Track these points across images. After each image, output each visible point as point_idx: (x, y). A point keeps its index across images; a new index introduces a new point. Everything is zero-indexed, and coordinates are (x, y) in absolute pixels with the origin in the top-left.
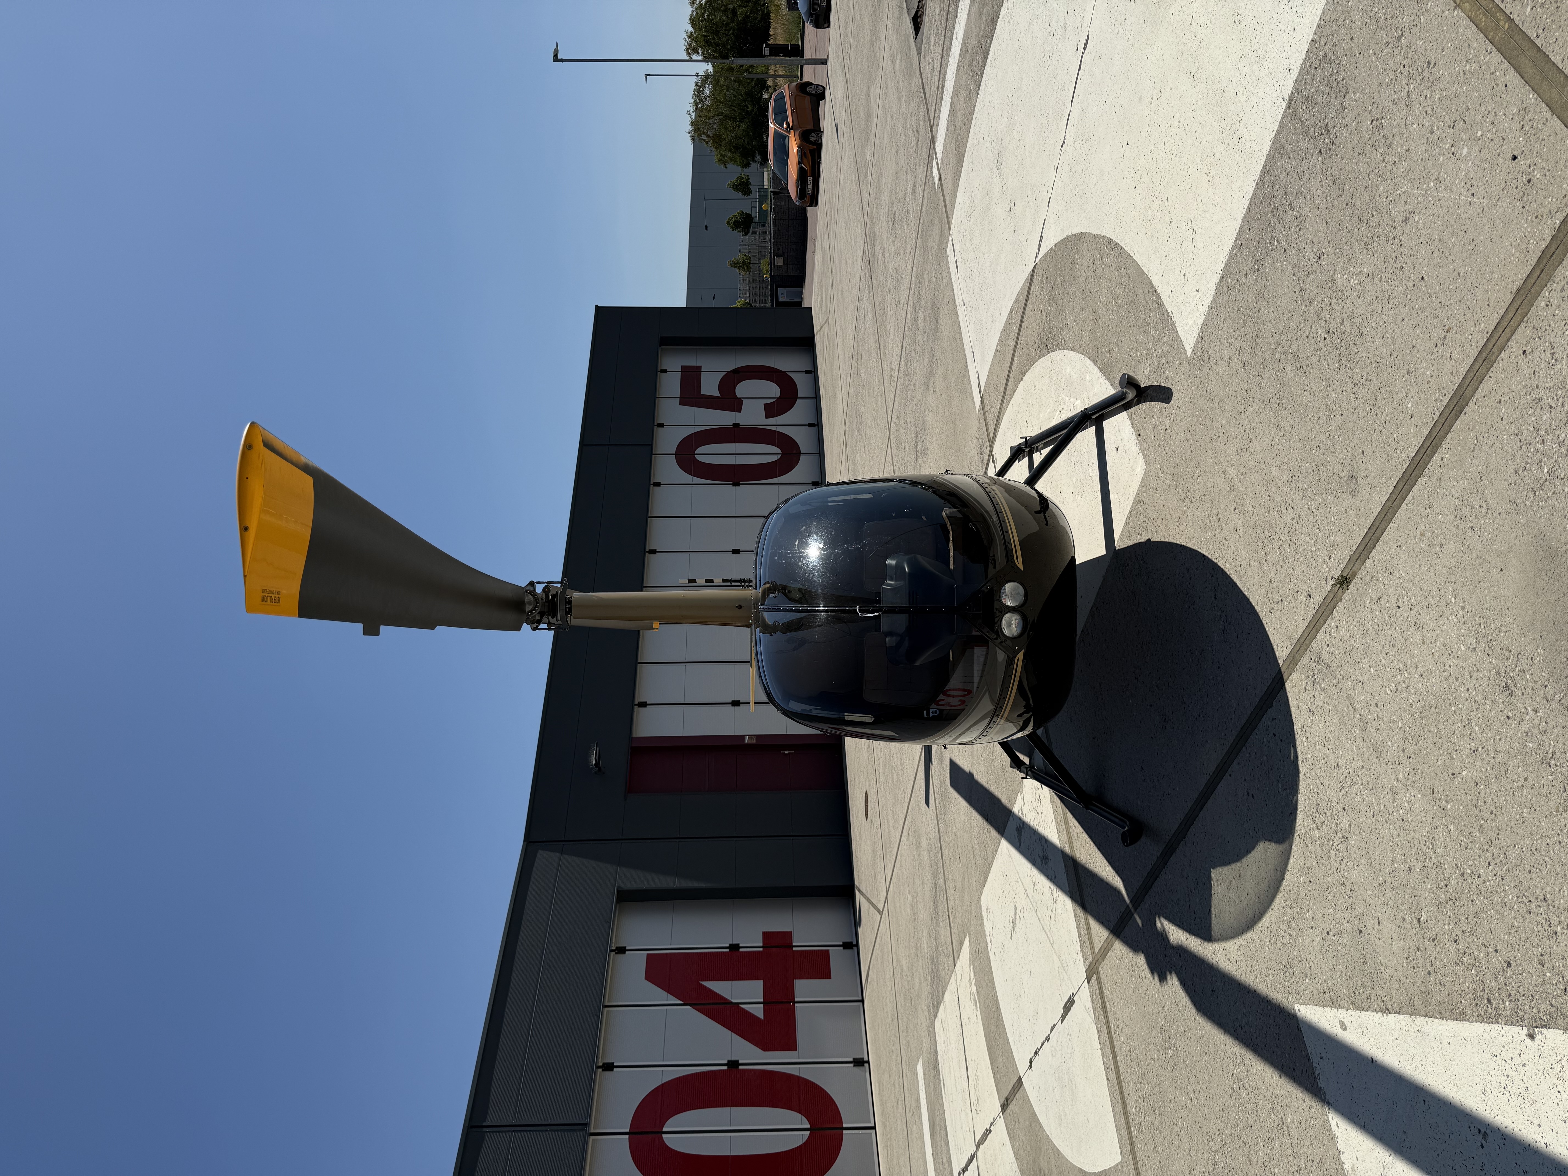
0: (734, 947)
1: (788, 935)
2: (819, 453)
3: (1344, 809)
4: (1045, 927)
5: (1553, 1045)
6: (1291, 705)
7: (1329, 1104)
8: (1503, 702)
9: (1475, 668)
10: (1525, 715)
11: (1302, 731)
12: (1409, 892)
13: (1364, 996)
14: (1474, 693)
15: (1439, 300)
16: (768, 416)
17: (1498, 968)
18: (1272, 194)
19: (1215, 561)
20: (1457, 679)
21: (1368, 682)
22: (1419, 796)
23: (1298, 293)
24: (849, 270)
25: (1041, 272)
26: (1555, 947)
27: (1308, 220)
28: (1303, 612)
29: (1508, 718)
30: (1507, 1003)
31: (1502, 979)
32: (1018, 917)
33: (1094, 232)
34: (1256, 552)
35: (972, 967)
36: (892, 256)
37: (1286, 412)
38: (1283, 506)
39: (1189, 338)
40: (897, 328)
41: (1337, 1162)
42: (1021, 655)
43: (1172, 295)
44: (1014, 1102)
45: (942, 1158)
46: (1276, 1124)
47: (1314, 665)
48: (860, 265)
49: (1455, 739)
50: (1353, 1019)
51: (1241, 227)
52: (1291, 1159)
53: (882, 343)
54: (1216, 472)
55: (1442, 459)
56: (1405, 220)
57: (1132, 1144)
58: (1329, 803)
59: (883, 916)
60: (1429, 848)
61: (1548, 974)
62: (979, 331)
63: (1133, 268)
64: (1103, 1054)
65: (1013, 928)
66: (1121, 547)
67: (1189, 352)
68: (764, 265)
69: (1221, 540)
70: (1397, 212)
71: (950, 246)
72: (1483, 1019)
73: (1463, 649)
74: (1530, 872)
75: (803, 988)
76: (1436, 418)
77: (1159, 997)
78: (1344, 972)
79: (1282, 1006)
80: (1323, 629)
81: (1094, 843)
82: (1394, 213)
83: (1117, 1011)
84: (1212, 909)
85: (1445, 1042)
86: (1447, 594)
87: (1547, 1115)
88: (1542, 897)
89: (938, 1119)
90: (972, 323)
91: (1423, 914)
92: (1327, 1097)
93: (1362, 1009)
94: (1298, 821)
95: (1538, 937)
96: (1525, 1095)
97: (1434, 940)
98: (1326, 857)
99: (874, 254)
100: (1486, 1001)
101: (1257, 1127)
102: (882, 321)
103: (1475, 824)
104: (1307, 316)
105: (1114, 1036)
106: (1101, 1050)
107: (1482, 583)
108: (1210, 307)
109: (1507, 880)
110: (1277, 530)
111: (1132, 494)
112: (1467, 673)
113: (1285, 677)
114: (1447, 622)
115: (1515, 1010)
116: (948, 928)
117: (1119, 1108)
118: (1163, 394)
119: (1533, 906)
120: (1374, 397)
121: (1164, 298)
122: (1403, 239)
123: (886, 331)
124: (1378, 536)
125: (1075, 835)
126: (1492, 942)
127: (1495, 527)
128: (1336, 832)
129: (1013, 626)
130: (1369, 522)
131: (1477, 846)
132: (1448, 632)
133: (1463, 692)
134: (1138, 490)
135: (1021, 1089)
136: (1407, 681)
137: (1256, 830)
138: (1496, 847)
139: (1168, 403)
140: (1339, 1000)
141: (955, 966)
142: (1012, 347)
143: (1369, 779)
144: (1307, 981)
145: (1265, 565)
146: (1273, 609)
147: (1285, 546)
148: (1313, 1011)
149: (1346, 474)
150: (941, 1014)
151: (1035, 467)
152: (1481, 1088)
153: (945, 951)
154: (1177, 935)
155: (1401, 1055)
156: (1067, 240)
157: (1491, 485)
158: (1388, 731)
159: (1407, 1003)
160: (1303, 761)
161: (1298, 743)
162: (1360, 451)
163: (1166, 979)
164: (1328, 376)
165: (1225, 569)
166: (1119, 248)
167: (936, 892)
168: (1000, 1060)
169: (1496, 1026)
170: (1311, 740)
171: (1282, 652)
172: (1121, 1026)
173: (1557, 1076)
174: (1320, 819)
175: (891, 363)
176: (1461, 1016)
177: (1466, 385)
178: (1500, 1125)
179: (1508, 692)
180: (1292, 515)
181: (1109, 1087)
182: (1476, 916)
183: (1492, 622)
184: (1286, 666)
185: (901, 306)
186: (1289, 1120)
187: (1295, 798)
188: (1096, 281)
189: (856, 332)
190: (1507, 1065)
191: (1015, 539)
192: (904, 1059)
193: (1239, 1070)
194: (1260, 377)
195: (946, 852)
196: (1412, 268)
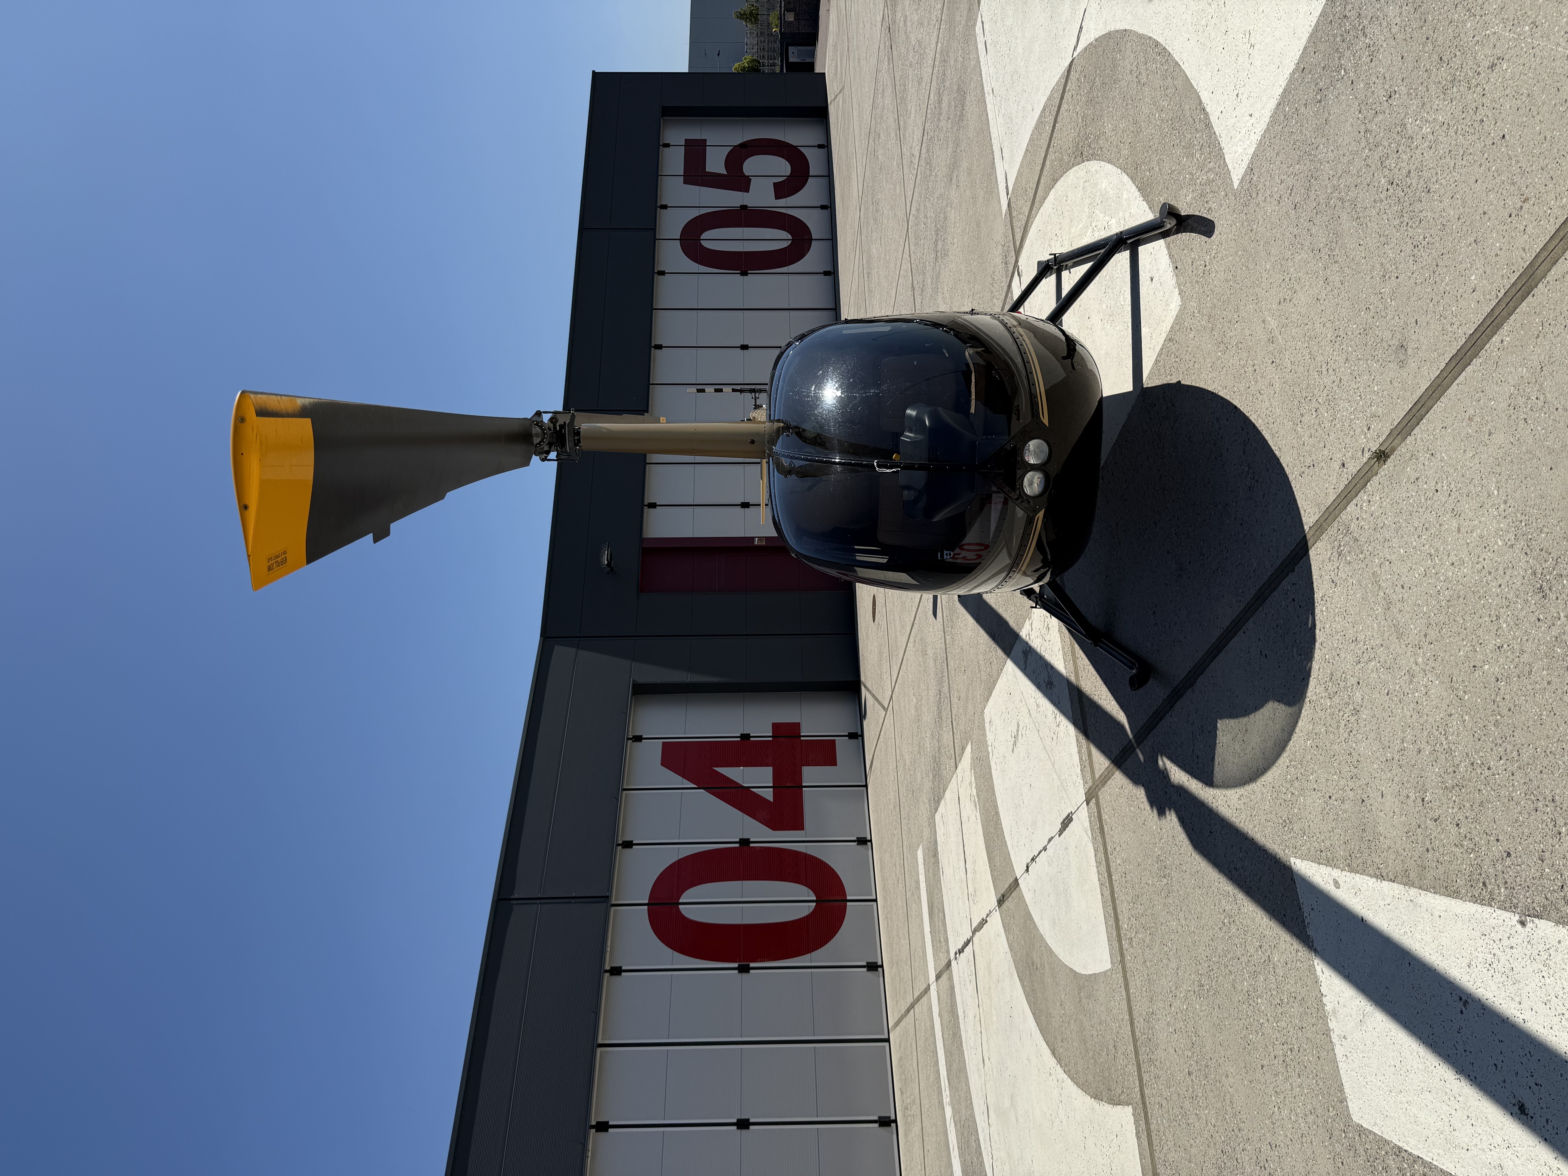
0: (745, 737)
1: (796, 726)
2: (832, 239)
3: (1358, 683)
4: (1046, 747)
5: (1543, 935)
6: (1313, 573)
7: (1316, 951)
8: (1535, 604)
9: (1510, 565)
10: (1557, 620)
11: (1322, 600)
12: (1415, 771)
13: (1360, 860)
14: (1506, 590)
15: (1520, 165)
16: (778, 197)
17: (1498, 857)
18: (1344, 14)
19: (1247, 414)
20: (1490, 573)
21: (1396, 562)
22: (1437, 682)
23: (1362, 133)
24: (867, 36)
25: (1079, 69)
26: (1557, 846)
27: (1382, 50)
28: (1335, 481)
29: (1539, 620)
30: (1503, 890)
31: (1500, 867)
32: (1020, 733)
33: (1140, 32)
34: (1291, 411)
35: (973, 771)
36: (914, 26)
37: (1337, 265)
38: (1323, 367)
39: (1237, 168)
40: (918, 109)
41: (1319, 1003)
42: (1041, 514)
43: (1221, 116)
44: (1010, 899)
45: (940, 937)
46: (1262, 961)
47: (1341, 536)
48: (879, 31)
49: (1480, 632)
50: (1348, 880)
51: (1305, 49)
52: (1274, 993)
53: (902, 123)
54: (1255, 320)
55: (1502, 341)
56: (1492, 67)
57: (1122, 955)
58: (1344, 675)
59: (888, 712)
60: (1441, 733)
61: (1547, 870)
62: (1008, 125)
63: (1180, 79)
64: (1098, 871)
65: (1015, 743)
66: (1149, 386)
67: (1236, 183)
68: (774, 19)
69: (1255, 393)
70: (1484, 55)
71: (979, 24)
72: (1475, 900)
73: (1500, 543)
74: (1541, 772)
75: (810, 774)
76: (1500, 295)
77: (1157, 829)
78: (1342, 836)
79: (1278, 857)
80: (1354, 501)
81: (1100, 677)
82: (1480, 56)
83: (1114, 836)
84: (1216, 757)
85: (1437, 914)
86: (1490, 485)
87: (1529, 995)
88: (1550, 798)
89: (936, 902)
90: (1000, 115)
91: (1428, 794)
92: (1315, 945)
93: (1357, 872)
94: (1310, 687)
95: (1541, 834)
96: (1510, 974)
97: (1436, 820)
98: (1335, 726)
99: (895, 21)
100: (1481, 885)
101: (1244, 959)
102: (902, 98)
103: (1491, 718)
104: (1369, 161)
105: (1110, 857)
106: (1097, 867)
107: (1529, 479)
108: (1263, 136)
109: (1517, 776)
110: (1316, 392)
111: (1164, 331)
112: (1501, 569)
113: (1310, 544)
114: (1486, 513)
115: (1510, 897)
116: (951, 733)
117: (1112, 922)
118: (1205, 227)
119: (1540, 804)
120: (1435, 263)
121: (1213, 119)
122: (1487, 89)
123: (907, 110)
124: (1423, 413)
125: (1082, 666)
126: (1494, 832)
127: (1550, 423)
128: (1348, 704)
129: (1035, 484)
130: (1415, 397)
131: (1491, 739)
132: (1486, 524)
133: (1494, 587)
134: (1172, 327)
135: (1017, 889)
136: (1437, 567)
137: (1267, 689)
138: (1509, 743)
139: (1210, 237)
140: (1335, 860)
141: (956, 768)
142: (1044, 149)
143: (1386, 658)
144: (1305, 838)
145: (1299, 426)
146: (1303, 473)
147: (1322, 410)
148: (1308, 866)
149: (1395, 342)
150: (941, 809)
151: (1063, 297)
152: (1467, 961)
153: (948, 753)
154: (1178, 776)
155: (1391, 919)
156: (1109, 35)
157: (1551, 377)
158: (1411, 614)
159: (1403, 874)
160: (1320, 630)
161: (1317, 611)
162: (1414, 321)
163: (1165, 814)
164: (1386, 233)
165: (1256, 424)
166: (1167, 54)
167: (940, 698)
168: (997, 859)
169: (1489, 909)
170: (1331, 610)
171: (1309, 517)
172: (1118, 849)
173: (1543, 963)
174: (1332, 689)
175: (911, 148)
176: (1455, 894)
177: (1538, 264)
178: (1481, 997)
179: (1541, 594)
180: (1333, 378)
181: (1103, 902)
182: (1481, 804)
183: (1534, 521)
184: (1311, 533)
185: (924, 84)
186: (1276, 959)
187: (1309, 664)
188: (1139, 88)
189: (873, 107)
190: (1495, 945)
191: (1041, 388)
192: (905, 843)
193: (1230, 908)
194: (1311, 223)
195: (951, 663)
196: (1493, 123)
